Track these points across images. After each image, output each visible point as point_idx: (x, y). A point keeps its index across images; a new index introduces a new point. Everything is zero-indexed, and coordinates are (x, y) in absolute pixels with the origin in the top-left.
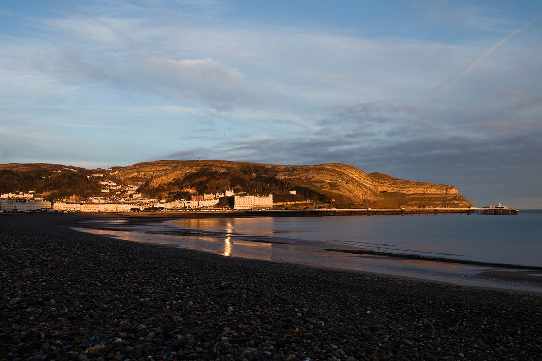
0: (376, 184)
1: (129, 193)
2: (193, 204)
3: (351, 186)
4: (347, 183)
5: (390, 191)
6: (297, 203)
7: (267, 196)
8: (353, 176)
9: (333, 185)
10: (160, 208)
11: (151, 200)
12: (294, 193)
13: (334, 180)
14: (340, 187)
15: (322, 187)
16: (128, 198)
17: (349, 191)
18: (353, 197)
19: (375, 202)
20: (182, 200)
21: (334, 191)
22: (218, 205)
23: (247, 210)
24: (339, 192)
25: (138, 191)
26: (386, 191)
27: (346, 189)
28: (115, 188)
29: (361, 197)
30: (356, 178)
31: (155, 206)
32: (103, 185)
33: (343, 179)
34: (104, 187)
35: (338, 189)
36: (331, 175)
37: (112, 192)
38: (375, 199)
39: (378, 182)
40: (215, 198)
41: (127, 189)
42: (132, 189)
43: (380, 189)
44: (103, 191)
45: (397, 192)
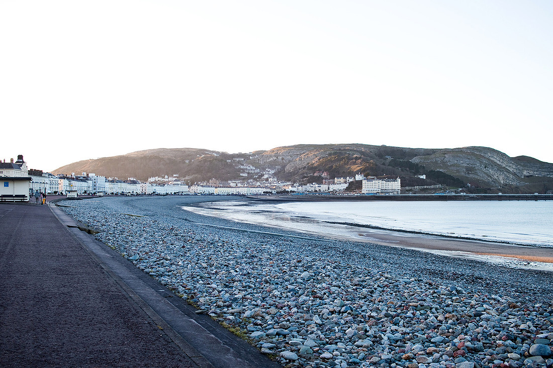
0: (521, 168)
1: (266, 176)
2: (324, 187)
3: (490, 170)
4: (485, 167)
5: (536, 175)
6: (425, 187)
7: (395, 180)
8: (495, 160)
9: (469, 170)
10: (291, 191)
11: (285, 184)
12: (424, 177)
13: (472, 164)
14: (478, 171)
15: (458, 171)
16: (265, 181)
17: (488, 175)
18: (492, 181)
19: (517, 188)
20: (314, 183)
21: (471, 176)
22: (347, 189)
23: (374, 194)
24: (476, 177)
25: (275, 175)
26: (531, 176)
27: (485, 173)
28: (253, 172)
29: (502, 182)
30: (498, 162)
31: (287, 190)
32: (242, 169)
33: (481, 163)
34: (243, 171)
35: (476, 174)
36: (469, 159)
37: (250, 176)
38: (518, 184)
39: (524, 166)
40: (345, 182)
41: (265, 173)
42: (268, 173)
43: (525, 173)
44: (241, 174)
45: (544, 176)
